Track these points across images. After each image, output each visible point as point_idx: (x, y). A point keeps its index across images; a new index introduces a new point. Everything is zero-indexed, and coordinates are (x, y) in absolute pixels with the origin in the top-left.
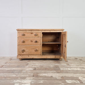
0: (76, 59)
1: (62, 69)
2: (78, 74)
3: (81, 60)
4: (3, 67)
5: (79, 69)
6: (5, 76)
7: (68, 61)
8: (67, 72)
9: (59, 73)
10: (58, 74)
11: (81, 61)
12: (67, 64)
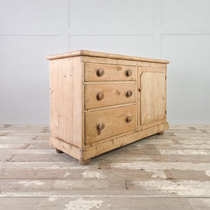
0: (193, 129)
1: (163, 152)
2: (202, 164)
3: (204, 132)
4: (29, 147)
5: (202, 153)
6: (35, 168)
7: (175, 134)
8: (176, 159)
9: (158, 161)
10: (155, 164)
11: (206, 135)
12: (173, 140)
